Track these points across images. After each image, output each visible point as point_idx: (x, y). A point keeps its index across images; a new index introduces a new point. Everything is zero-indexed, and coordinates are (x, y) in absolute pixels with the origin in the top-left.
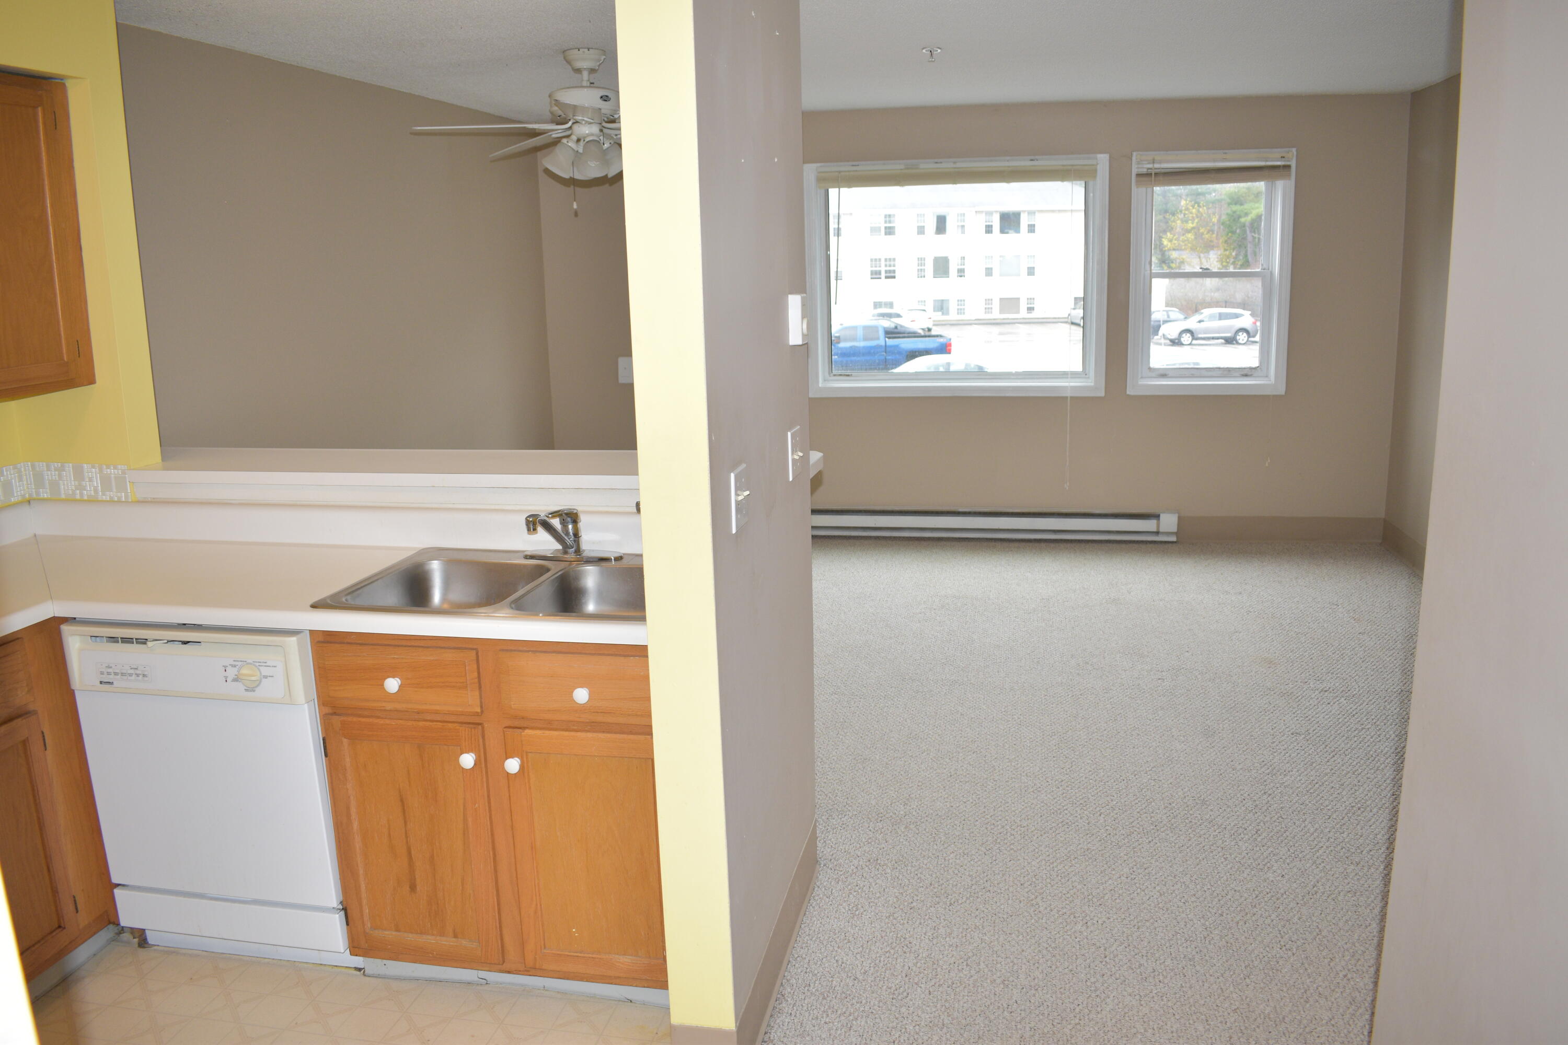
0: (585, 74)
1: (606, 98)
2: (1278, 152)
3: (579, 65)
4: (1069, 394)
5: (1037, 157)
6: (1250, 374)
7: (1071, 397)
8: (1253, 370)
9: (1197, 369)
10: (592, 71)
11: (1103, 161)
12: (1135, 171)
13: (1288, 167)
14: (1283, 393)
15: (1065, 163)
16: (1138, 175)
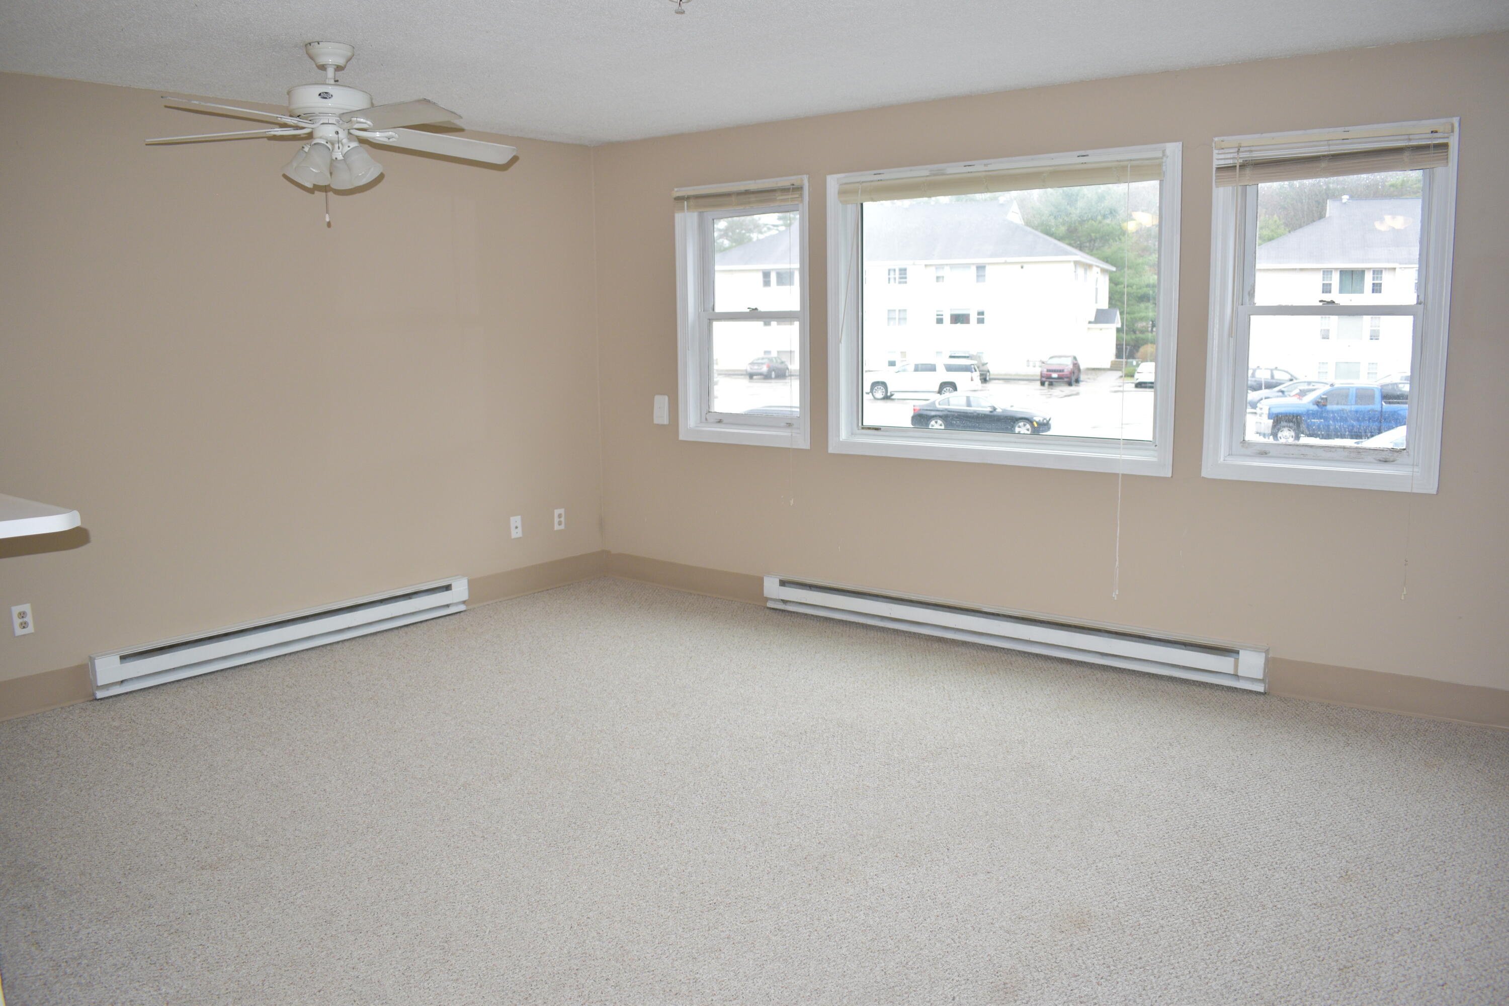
0: (330, 72)
1: (325, 96)
2: (1428, 125)
3: (322, 60)
4: (1121, 470)
5: (1088, 152)
6: (1391, 459)
7: (1123, 475)
8: (1396, 454)
9: (1297, 445)
10: (339, 68)
11: (1174, 150)
12: (1216, 163)
13: (1445, 146)
14: (1434, 491)
15: (1119, 157)
16: (1219, 169)
